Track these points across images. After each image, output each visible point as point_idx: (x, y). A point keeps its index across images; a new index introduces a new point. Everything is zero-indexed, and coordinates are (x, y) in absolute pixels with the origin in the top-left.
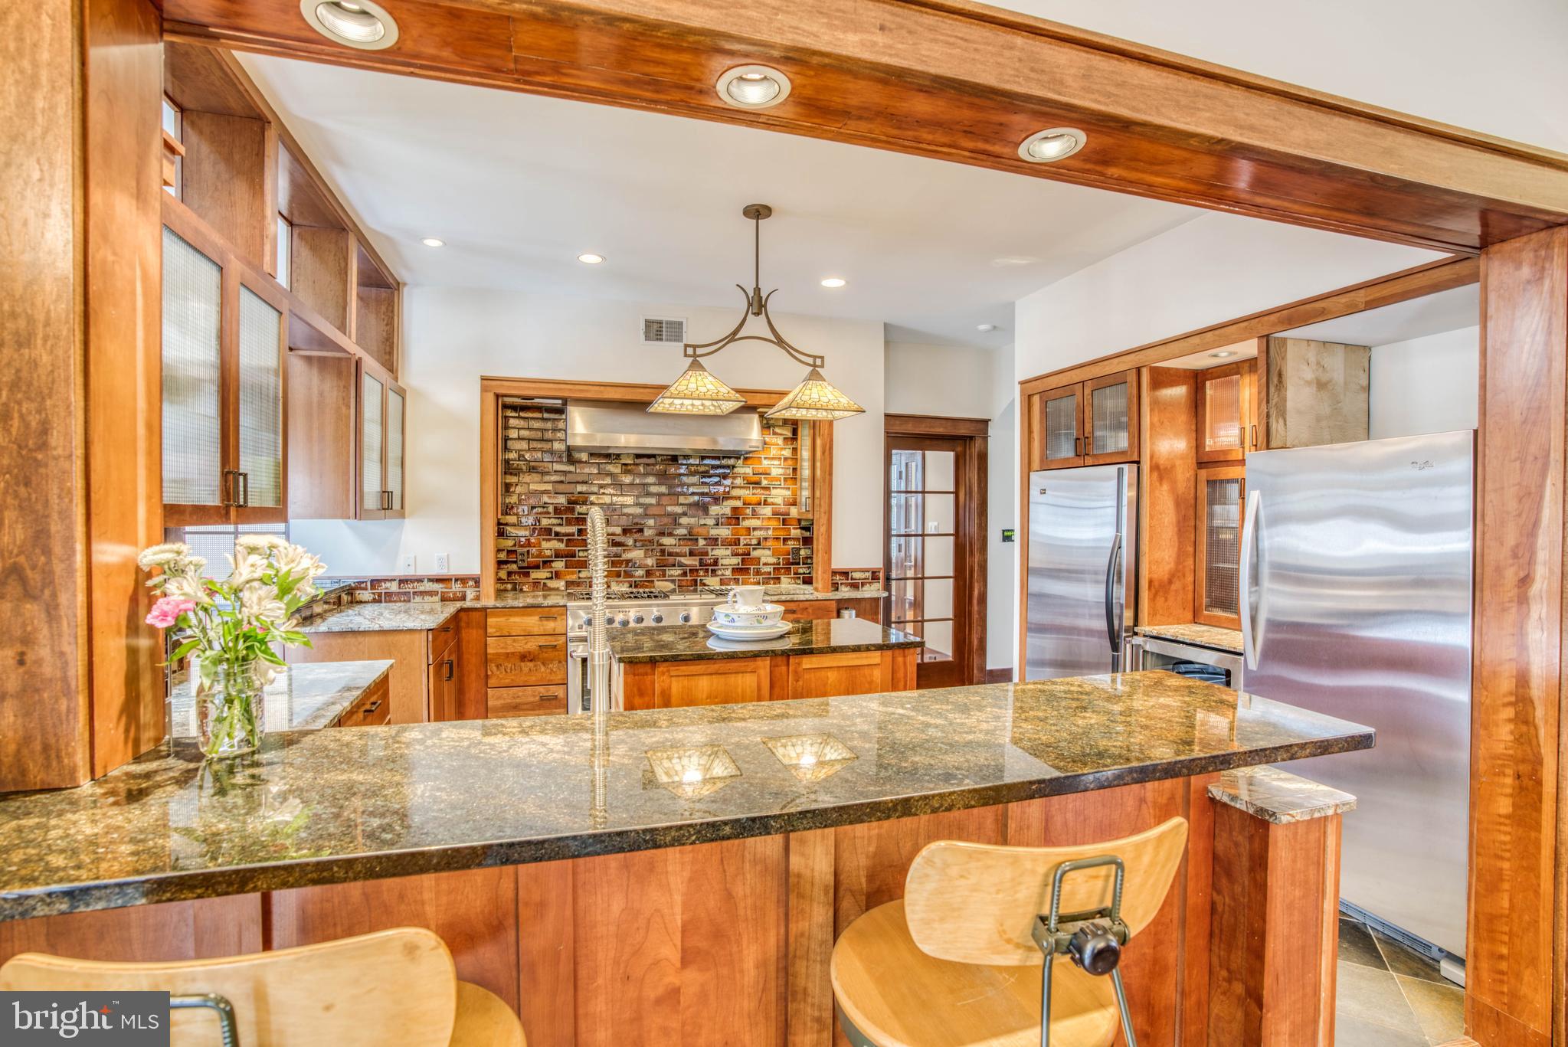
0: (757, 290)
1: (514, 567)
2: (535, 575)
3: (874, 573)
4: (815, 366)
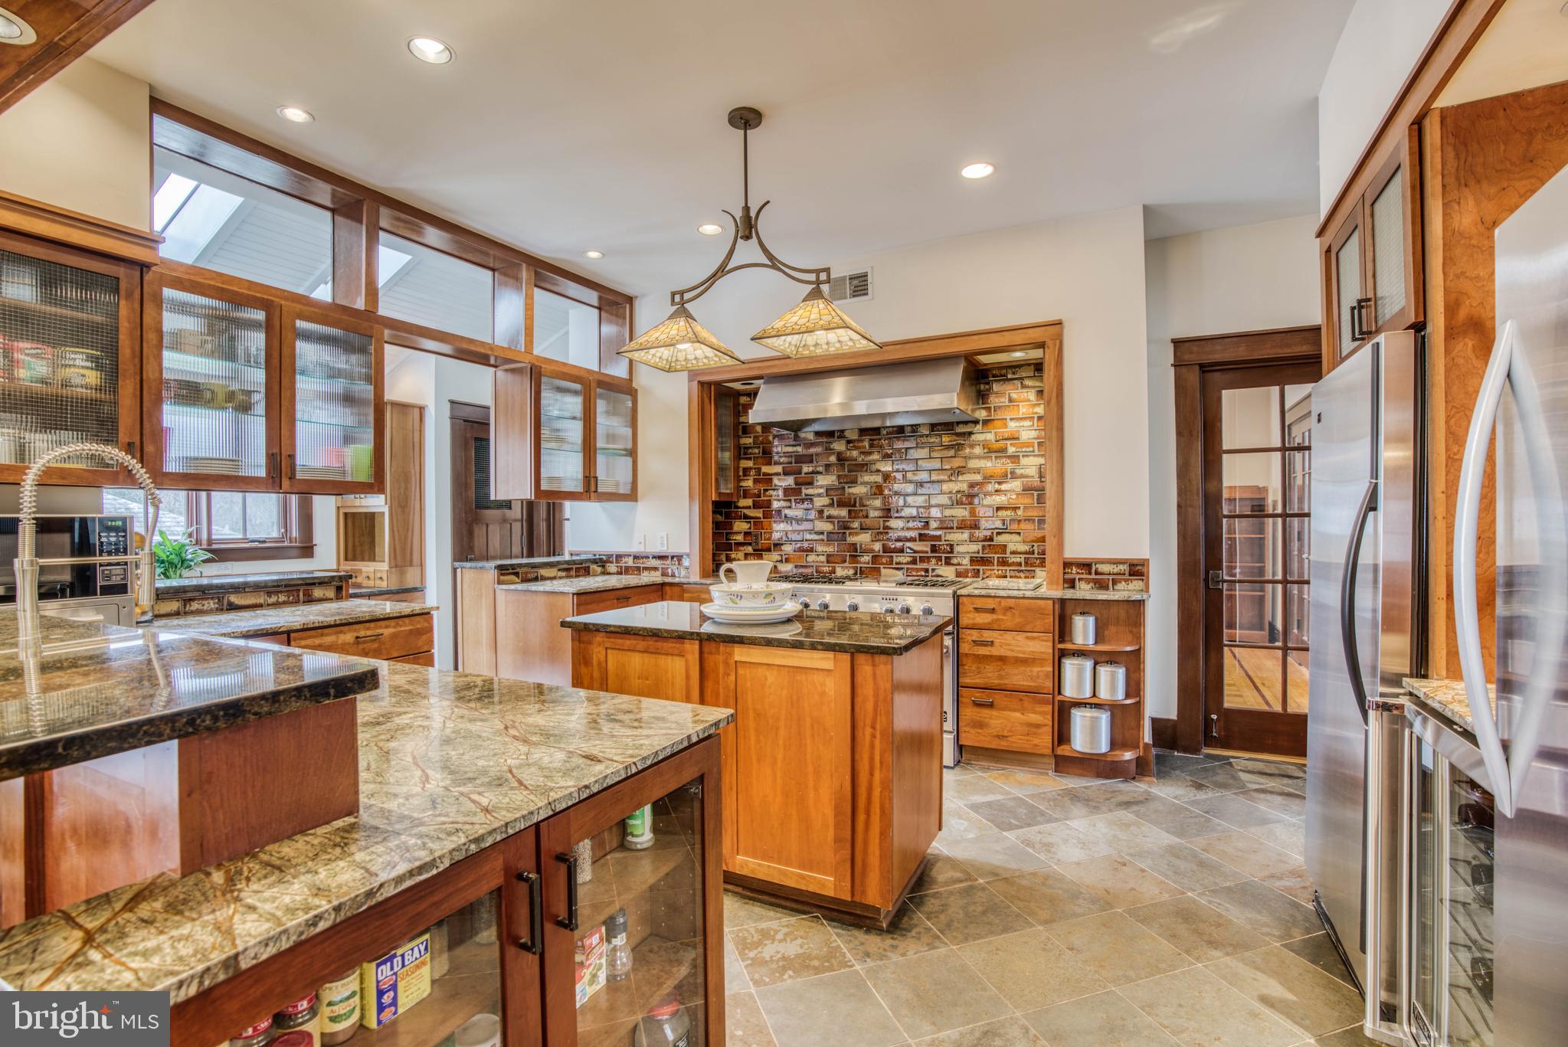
0: (747, 209)
1: (750, 549)
2: (767, 557)
3: (1133, 566)
4: (818, 282)
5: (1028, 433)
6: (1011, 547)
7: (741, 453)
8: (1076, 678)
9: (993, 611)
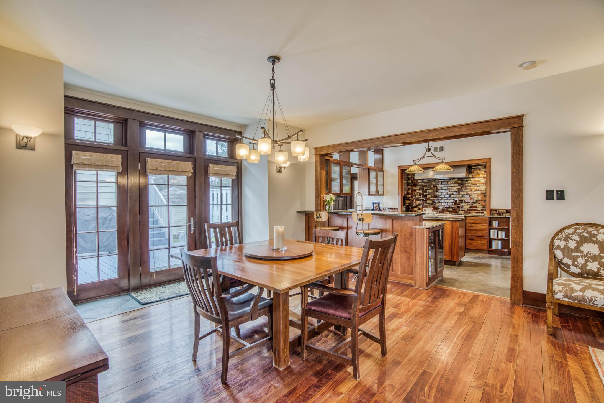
0: (429, 147)
2: (415, 209)
3: (508, 210)
4: (443, 160)
7: (408, 184)
8: (493, 234)
9: (474, 220)
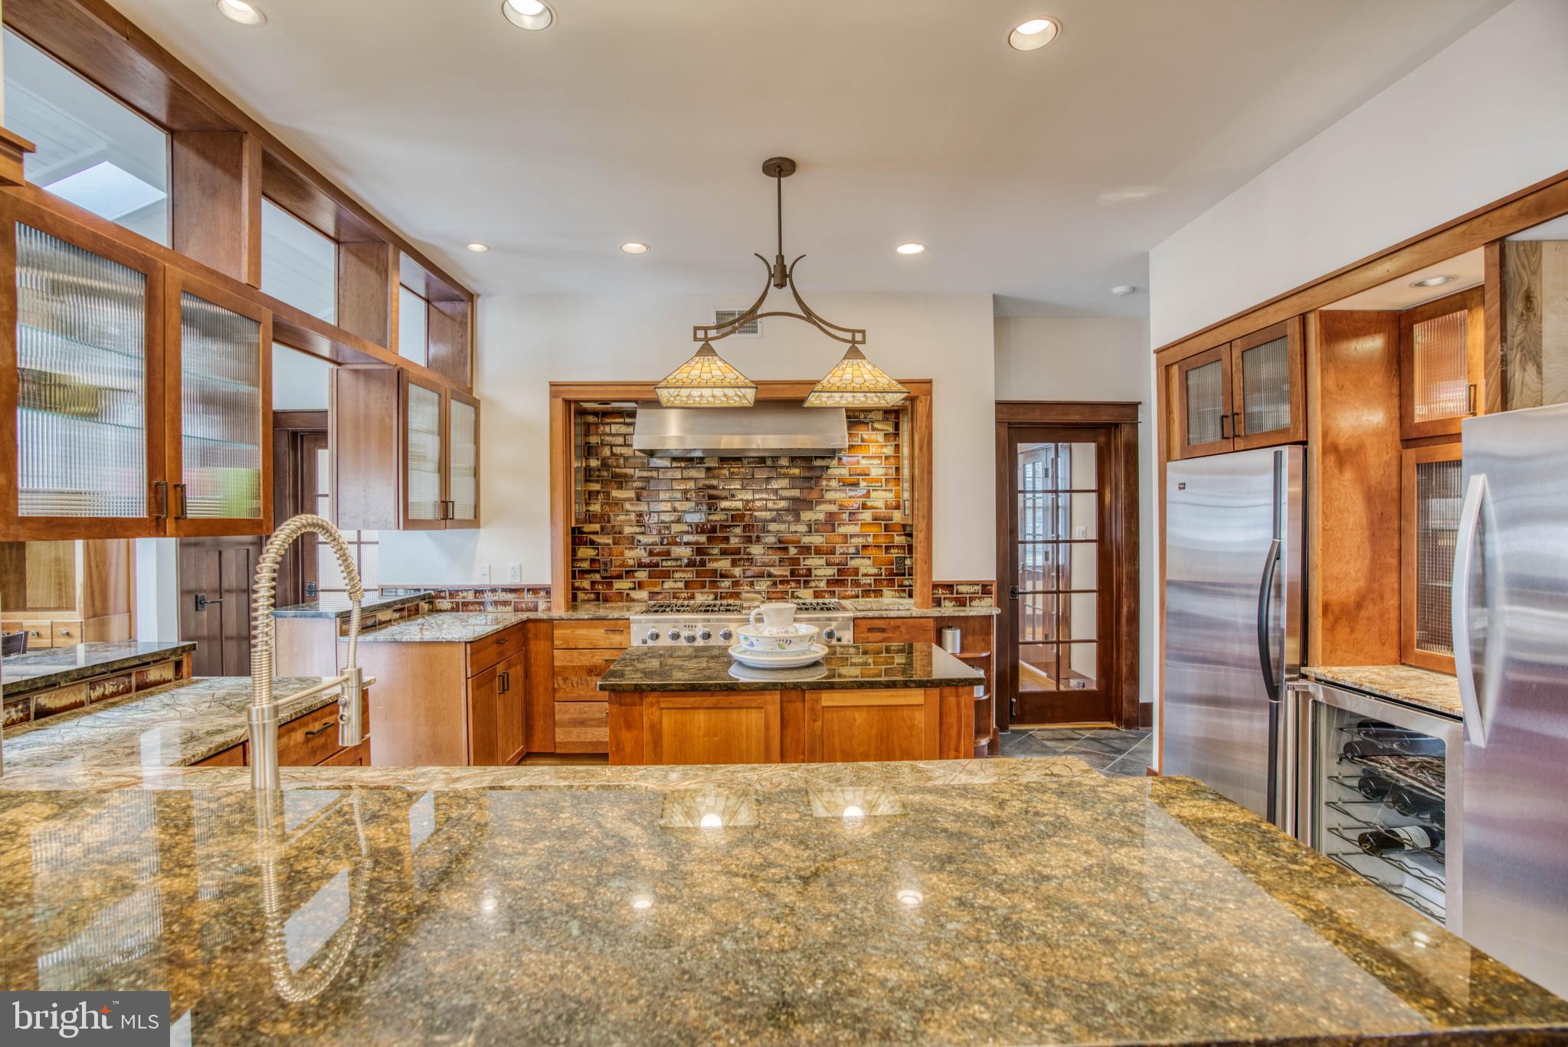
0: (780, 258)
1: (597, 577)
2: (618, 585)
3: (984, 586)
4: (853, 342)
5: (877, 470)
6: (862, 571)
